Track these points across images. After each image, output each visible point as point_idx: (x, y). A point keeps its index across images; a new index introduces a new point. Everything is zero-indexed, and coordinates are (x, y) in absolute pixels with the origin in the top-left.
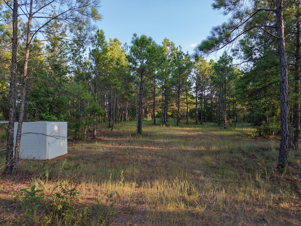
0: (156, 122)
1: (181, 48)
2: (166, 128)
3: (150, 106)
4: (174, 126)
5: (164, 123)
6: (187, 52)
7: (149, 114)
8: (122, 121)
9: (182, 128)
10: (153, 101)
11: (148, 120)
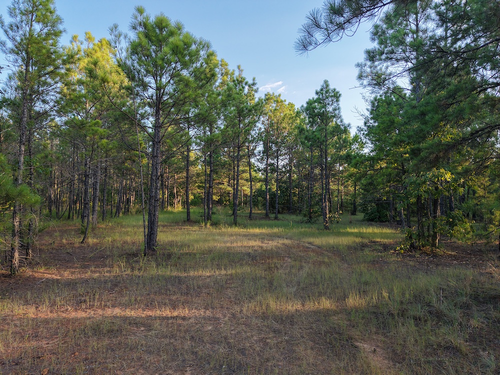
0: (191, 215)
1: (242, 71)
2: (214, 230)
3: (180, 184)
4: (228, 225)
5: (208, 219)
6: (254, 79)
7: (177, 198)
8: (121, 215)
9: (245, 230)
10: (185, 175)
11: (176, 210)
